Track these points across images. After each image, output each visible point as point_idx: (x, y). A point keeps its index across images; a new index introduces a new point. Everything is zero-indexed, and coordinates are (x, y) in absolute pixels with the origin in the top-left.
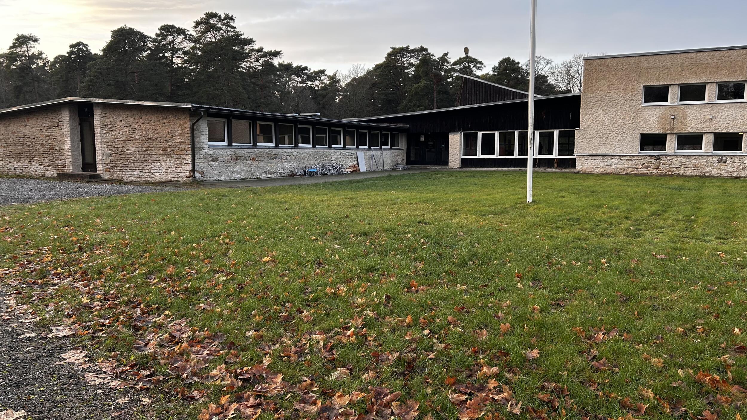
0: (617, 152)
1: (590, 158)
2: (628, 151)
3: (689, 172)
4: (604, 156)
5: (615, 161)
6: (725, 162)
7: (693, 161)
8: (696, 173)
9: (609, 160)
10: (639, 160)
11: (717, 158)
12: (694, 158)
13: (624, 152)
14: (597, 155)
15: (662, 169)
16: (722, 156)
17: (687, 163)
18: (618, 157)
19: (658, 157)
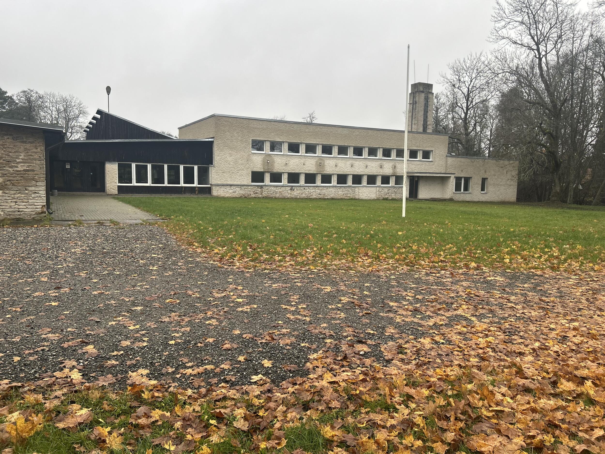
0: (239, 183)
1: (223, 187)
2: (245, 183)
3: (277, 195)
4: (231, 185)
5: (238, 189)
6: (294, 190)
7: (278, 190)
8: (281, 196)
9: (234, 189)
10: (251, 189)
11: (289, 188)
12: (279, 187)
13: (243, 183)
14: (227, 185)
15: (264, 194)
16: (292, 186)
17: (276, 191)
18: (239, 187)
19: (261, 187)
